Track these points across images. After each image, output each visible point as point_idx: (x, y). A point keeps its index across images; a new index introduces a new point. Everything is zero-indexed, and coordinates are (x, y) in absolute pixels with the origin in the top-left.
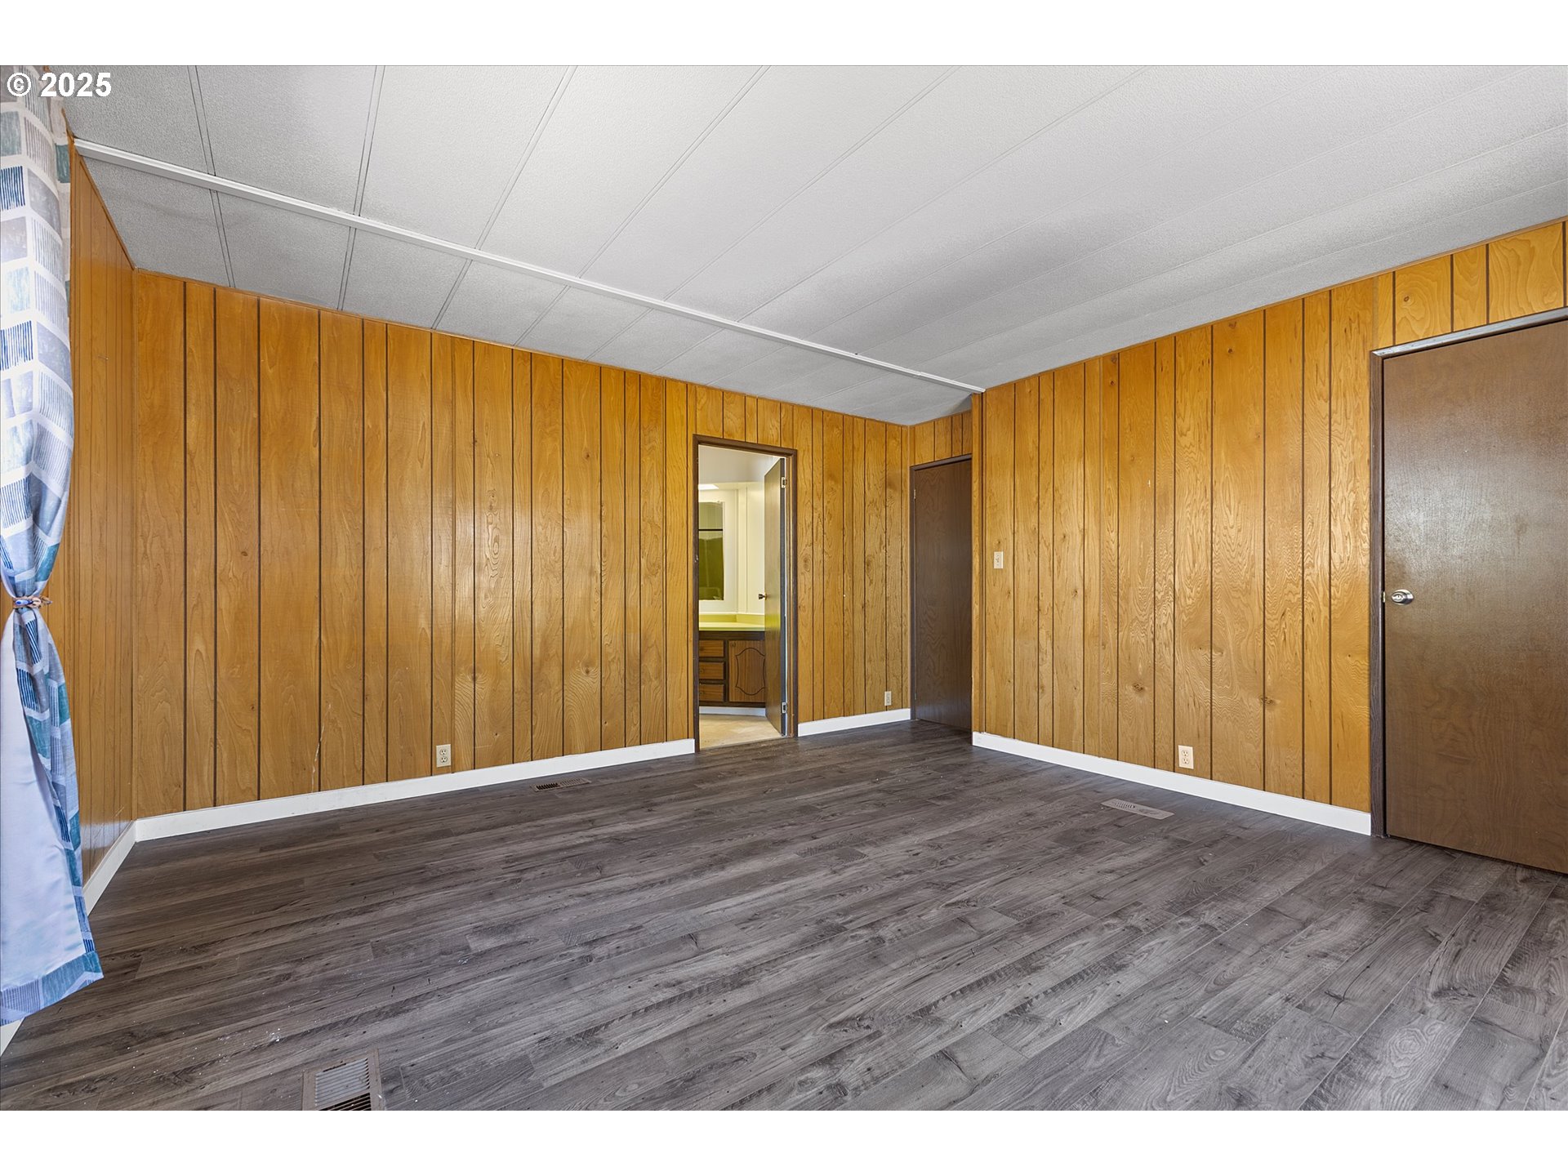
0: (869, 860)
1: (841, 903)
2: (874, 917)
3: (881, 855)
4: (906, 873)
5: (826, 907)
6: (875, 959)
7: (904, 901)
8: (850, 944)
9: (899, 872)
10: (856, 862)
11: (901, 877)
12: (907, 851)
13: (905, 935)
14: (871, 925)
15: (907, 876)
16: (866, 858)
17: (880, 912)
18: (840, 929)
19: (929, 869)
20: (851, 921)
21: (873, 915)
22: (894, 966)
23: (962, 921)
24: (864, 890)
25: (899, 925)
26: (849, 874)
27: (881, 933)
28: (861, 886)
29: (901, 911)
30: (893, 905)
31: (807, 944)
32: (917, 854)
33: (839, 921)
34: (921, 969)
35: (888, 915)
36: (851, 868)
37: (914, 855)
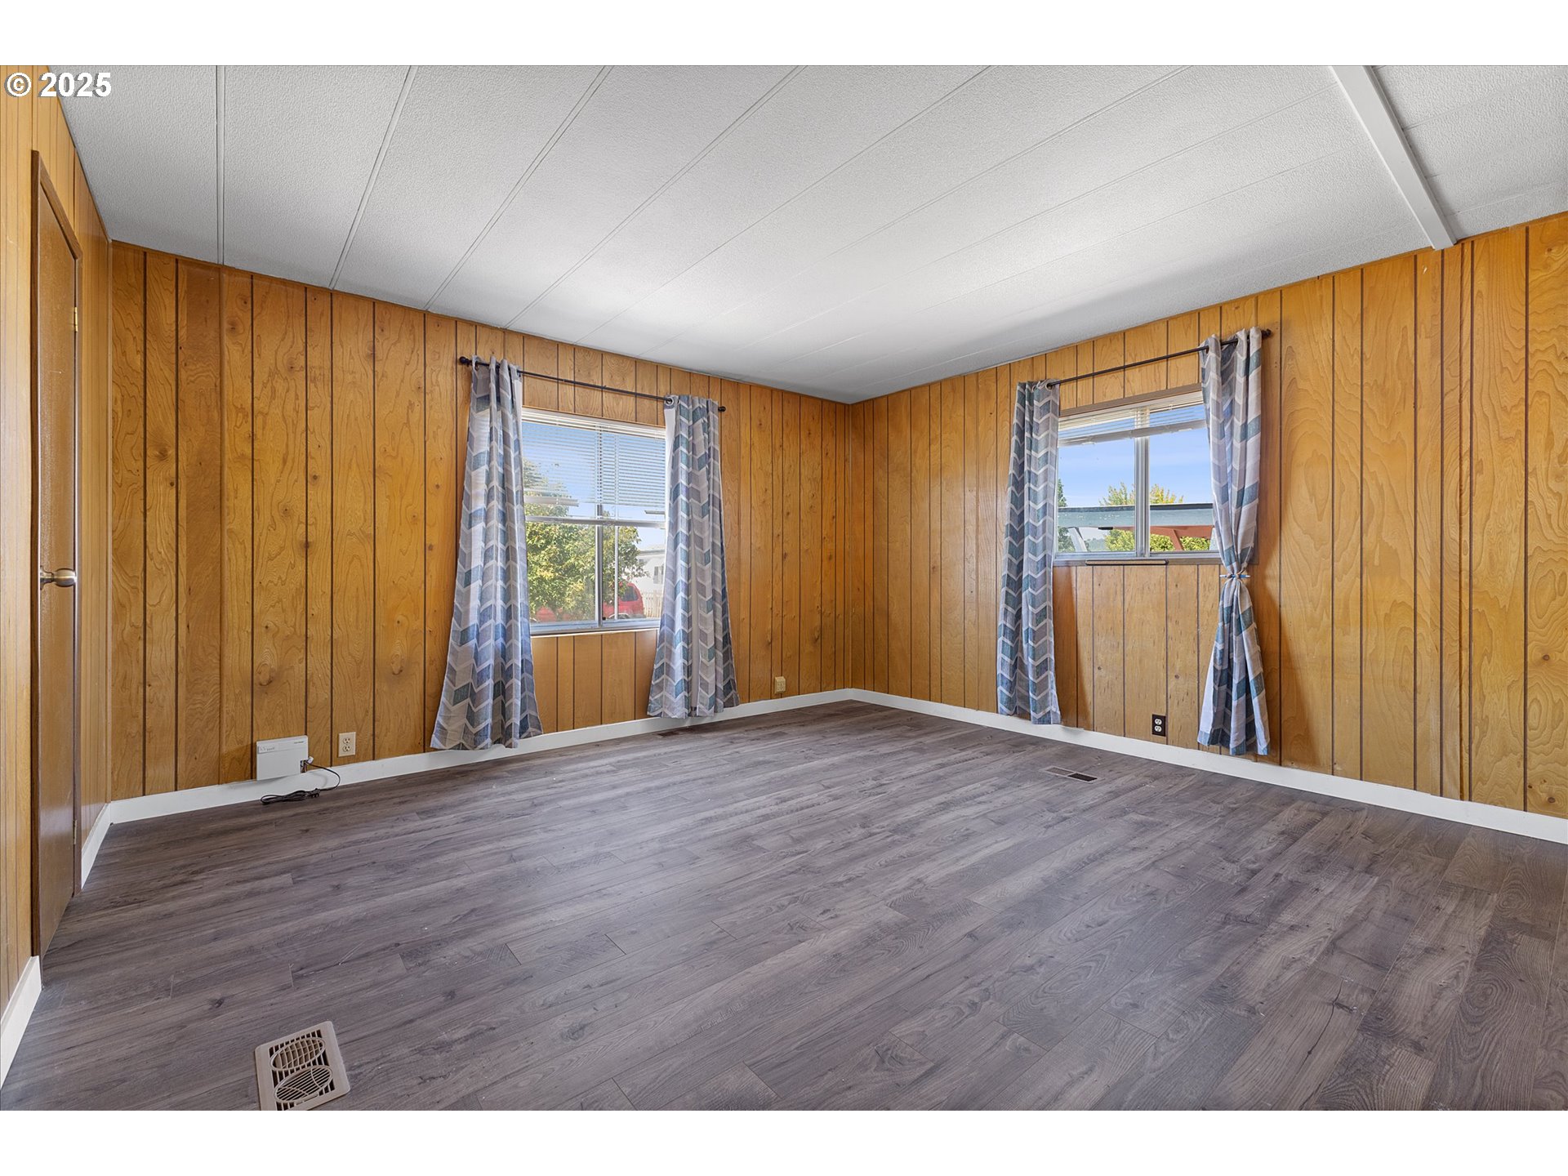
0: (884, 899)
1: (902, 851)
2: (870, 840)
3: (870, 908)
4: (840, 883)
5: (912, 847)
6: (865, 817)
7: (845, 854)
8: (885, 823)
9: (848, 885)
10: (898, 896)
11: (846, 878)
12: (836, 916)
13: (845, 829)
14: (871, 835)
15: (840, 879)
16: (889, 901)
17: (865, 844)
18: (895, 831)
19: (814, 890)
20: (888, 837)
21: (870, 842)
22: (853, 814)
23: (798, 841)
24: (883, 863)
25: (849, 836)
26: (903, 881)
27: (863, 831)
28: (886, 866)
29: (847, 846)
30: (856, 850)
31: (917, 823)
32: (825, 912)
33: (897, 837)
34: (836, 813)
35: (859, 843)
36: (903, 886)
37: (829, 910)
